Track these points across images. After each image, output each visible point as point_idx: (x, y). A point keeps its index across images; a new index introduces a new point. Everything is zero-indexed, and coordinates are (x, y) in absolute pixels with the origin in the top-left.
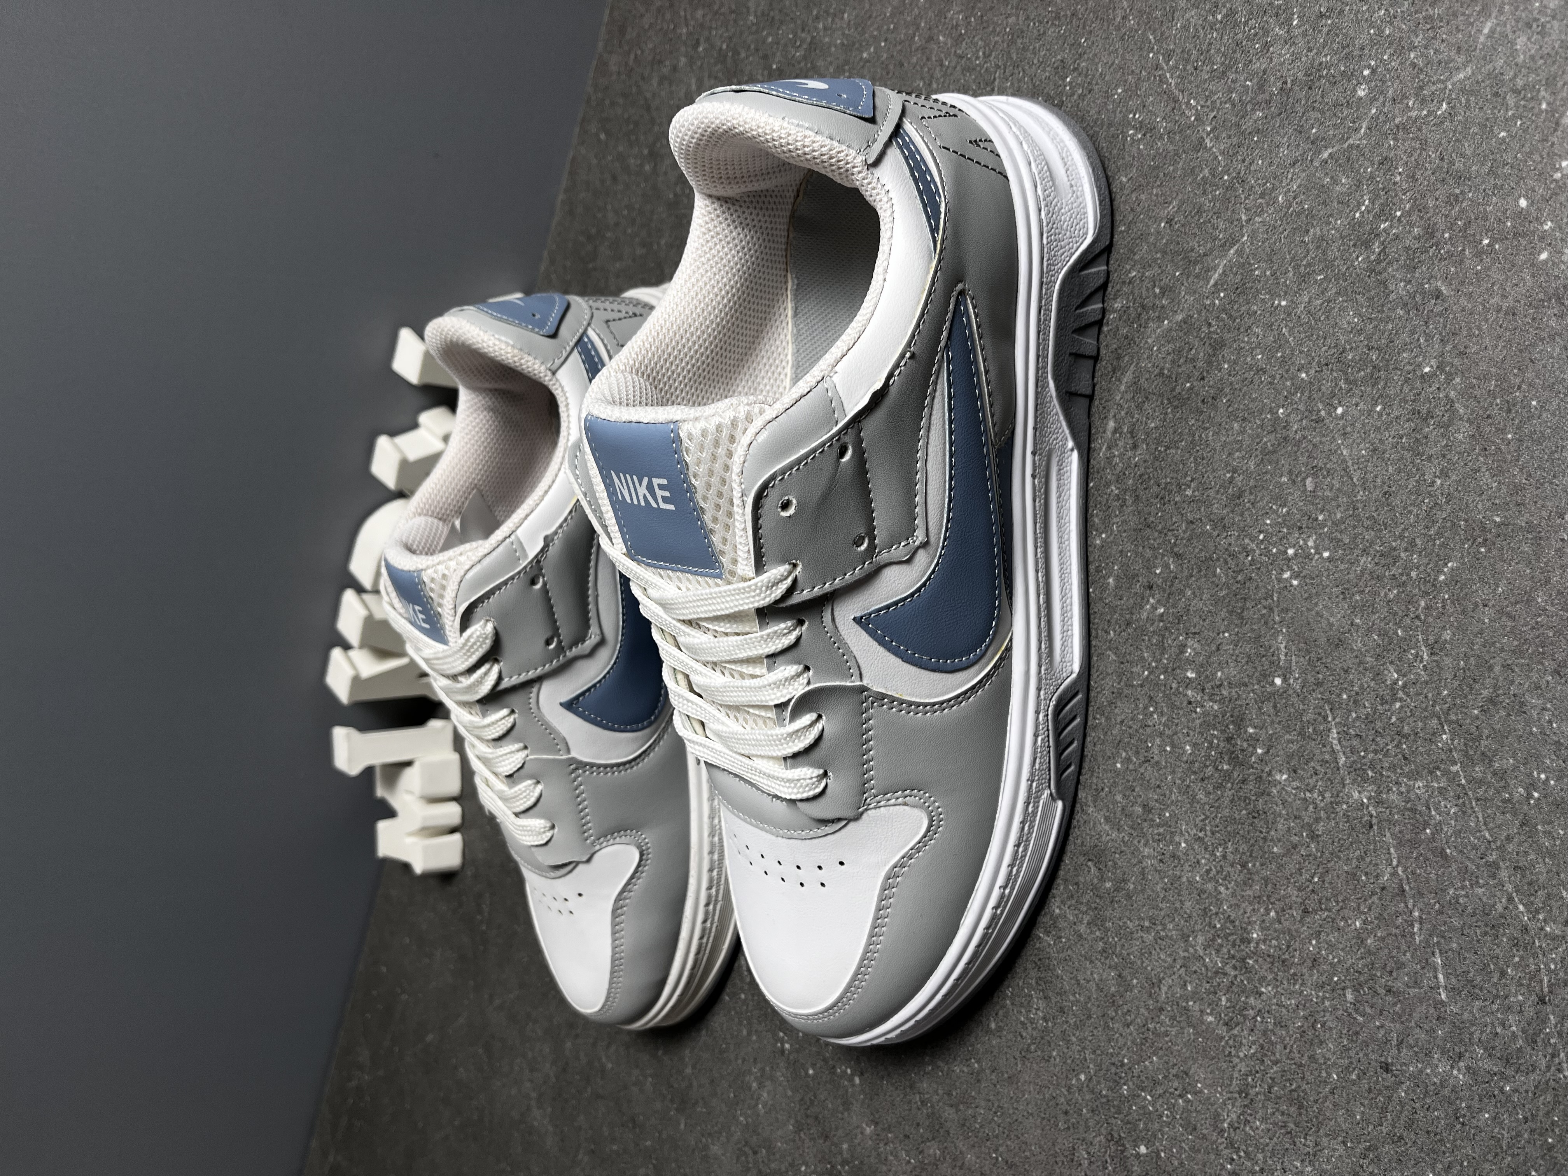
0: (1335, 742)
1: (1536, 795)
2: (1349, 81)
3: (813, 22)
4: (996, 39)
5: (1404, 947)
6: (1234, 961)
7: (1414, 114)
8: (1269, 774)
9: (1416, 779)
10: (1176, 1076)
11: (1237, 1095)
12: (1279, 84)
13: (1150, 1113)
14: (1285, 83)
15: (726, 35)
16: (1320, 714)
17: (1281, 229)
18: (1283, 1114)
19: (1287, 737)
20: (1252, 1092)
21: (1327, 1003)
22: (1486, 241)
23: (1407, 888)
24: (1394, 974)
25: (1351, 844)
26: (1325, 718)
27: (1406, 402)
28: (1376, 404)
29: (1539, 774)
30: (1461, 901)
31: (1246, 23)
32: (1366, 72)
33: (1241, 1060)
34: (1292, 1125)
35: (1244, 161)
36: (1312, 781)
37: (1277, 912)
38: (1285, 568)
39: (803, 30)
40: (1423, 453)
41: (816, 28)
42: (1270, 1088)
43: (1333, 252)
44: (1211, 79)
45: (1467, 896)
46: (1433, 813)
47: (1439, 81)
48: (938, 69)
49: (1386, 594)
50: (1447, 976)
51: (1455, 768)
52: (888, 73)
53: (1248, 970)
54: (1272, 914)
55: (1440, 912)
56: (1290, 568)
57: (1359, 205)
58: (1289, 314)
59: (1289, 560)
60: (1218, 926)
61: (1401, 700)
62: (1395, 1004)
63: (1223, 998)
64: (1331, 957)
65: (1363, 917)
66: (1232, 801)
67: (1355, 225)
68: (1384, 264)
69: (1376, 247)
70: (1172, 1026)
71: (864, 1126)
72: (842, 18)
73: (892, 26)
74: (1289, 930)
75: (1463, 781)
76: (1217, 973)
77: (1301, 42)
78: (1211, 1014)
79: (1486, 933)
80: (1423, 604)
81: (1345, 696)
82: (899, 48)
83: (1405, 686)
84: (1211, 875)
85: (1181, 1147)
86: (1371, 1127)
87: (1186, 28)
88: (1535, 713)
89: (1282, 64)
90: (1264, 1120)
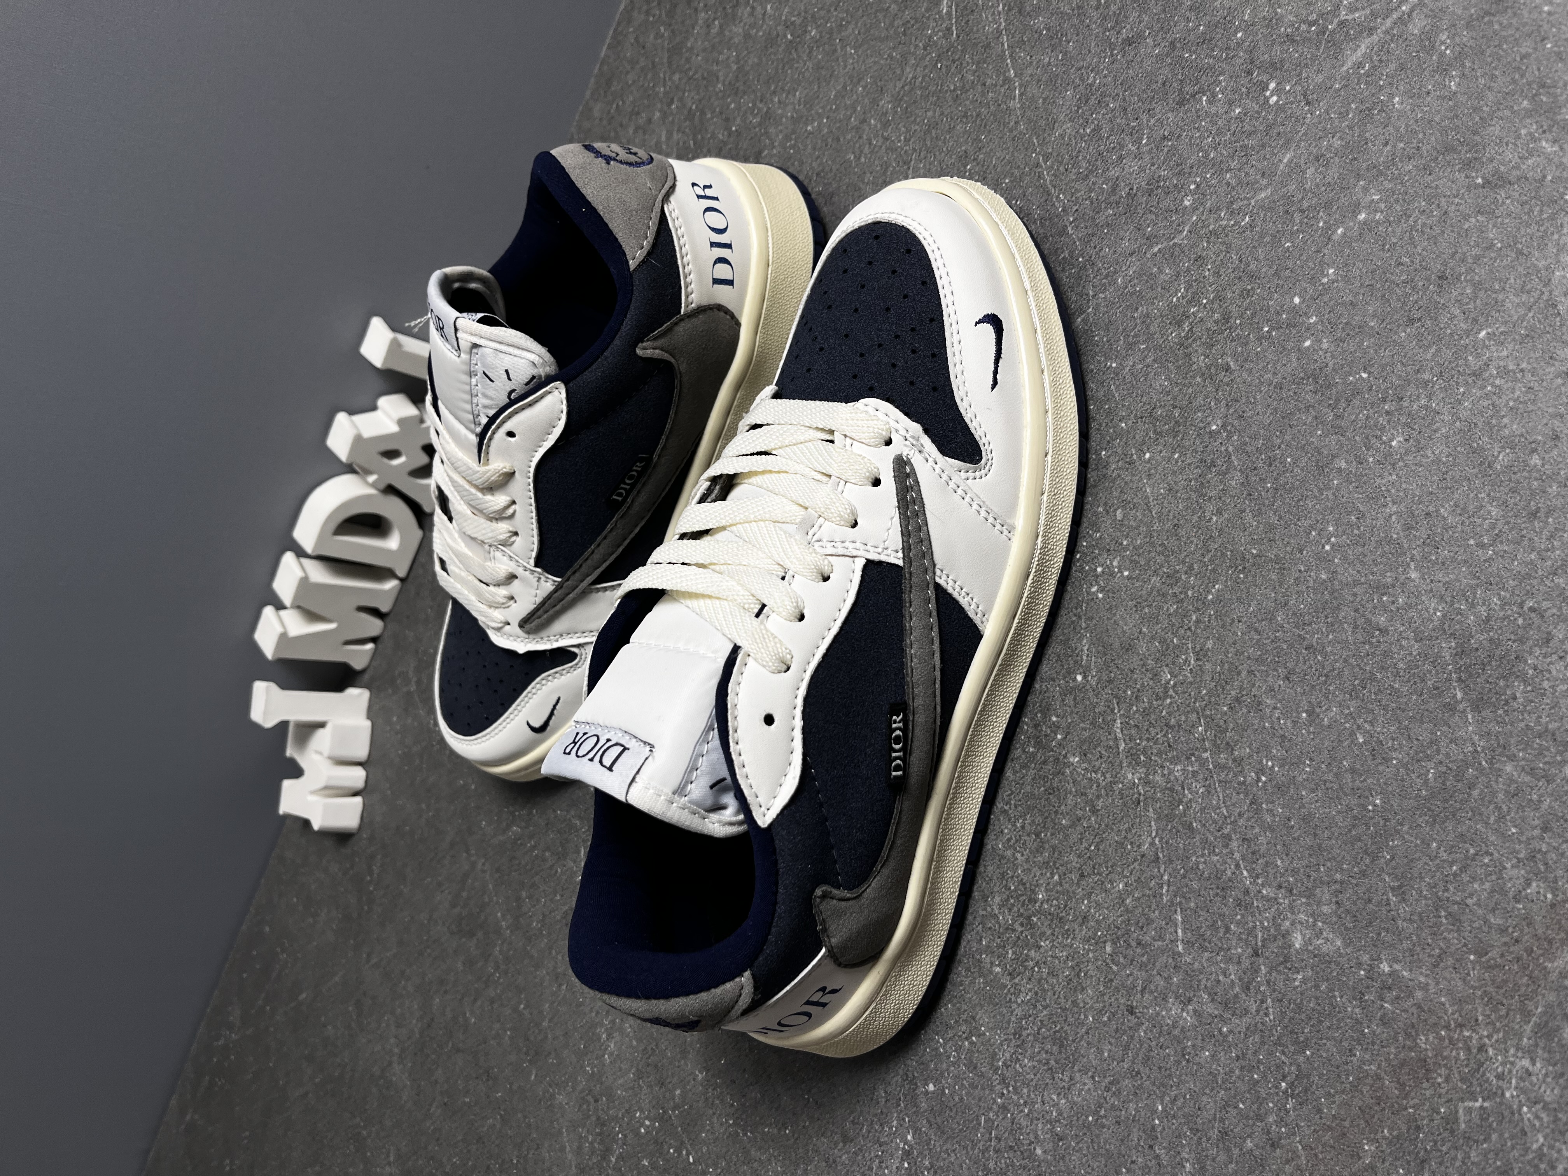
0: (1118, 731)
1: (1264, 779)
2: (1179, 192)
3: (771, 95)
4: (917, 127)
5: (1154, 906)
6: (1022, 919)
7: (1224, 223)
8: (1065, 757)
9: (1176, 764)
10: (965, 1021)
11: (1012, 1037)
12: (1127, 189)
13: (941, 1054)
14: (1132, 189)
15: (696, 97)
16: (1109, 707)
17: (1118, 305)
18: (1047, 1052)
19: (1082, 725)
20: (1025, 1033)
21: (1091, 955)
22: (1266, 329)
23: (1161, 855)
24: (1145, 929)
25: (1123, 817)
26: (1112, 710)
27: (1197, 452)
28: (1174, 453)
29: (1267, 761)
30: (1201, 867)
31: (1108, 138)
32: (1192, 187)
33: (1019, 1005)
34: (1052, 1062)
35: (1095, 248)
36: (1097, 764)
37: (1060, 876)
38: (1094, 583)
39: (761, 101)
40: (1206, 495)
41: (772, 101)
42: (1039, 1029)
43: (1154, 328)
44: (1077, 180)
45: (1205, 863)
46: (1186, 792)
47: (1245, 198)
48: (867, 146)
49: (1168, 609)
50: (1184, 931)
51: (1206, 755)
52: (826, 145)
53: (1032, 926)
54: (1056, 877)
55: (1184, 877)
56: (1097, 583)
57: (1177, 291)
58: (1117, 374)
59: (1097, 576)
60: (1013, 888)
61: (1171, 697)
62: (1143, 955)
63: (1010, 952)
64: (1097, 915)
65: (1125, 880)
66: (1033, 779)
67: (1172, 307)
68: (1190, 341)
69: (1186, 327)
70: (967, 976)
71: (697, 1072)
72: (795, 95)
73: (834, 107)
74: (1068, 892)
75: (1211, 766)
76: (1007, 929)
77: (1147, 158)
78: (999, 965)
79: (1217, 895)
80: (1194, 618)
81: (1129, 693)
82: (838, 125)
83: (1175, 685)
84: (1011, 843)
85: (962, 1084)
86: (1115, 1063)
87: (1062, 136)
88: (1268, 711)
89: (1131, 174)
90: (1031, 1058)
